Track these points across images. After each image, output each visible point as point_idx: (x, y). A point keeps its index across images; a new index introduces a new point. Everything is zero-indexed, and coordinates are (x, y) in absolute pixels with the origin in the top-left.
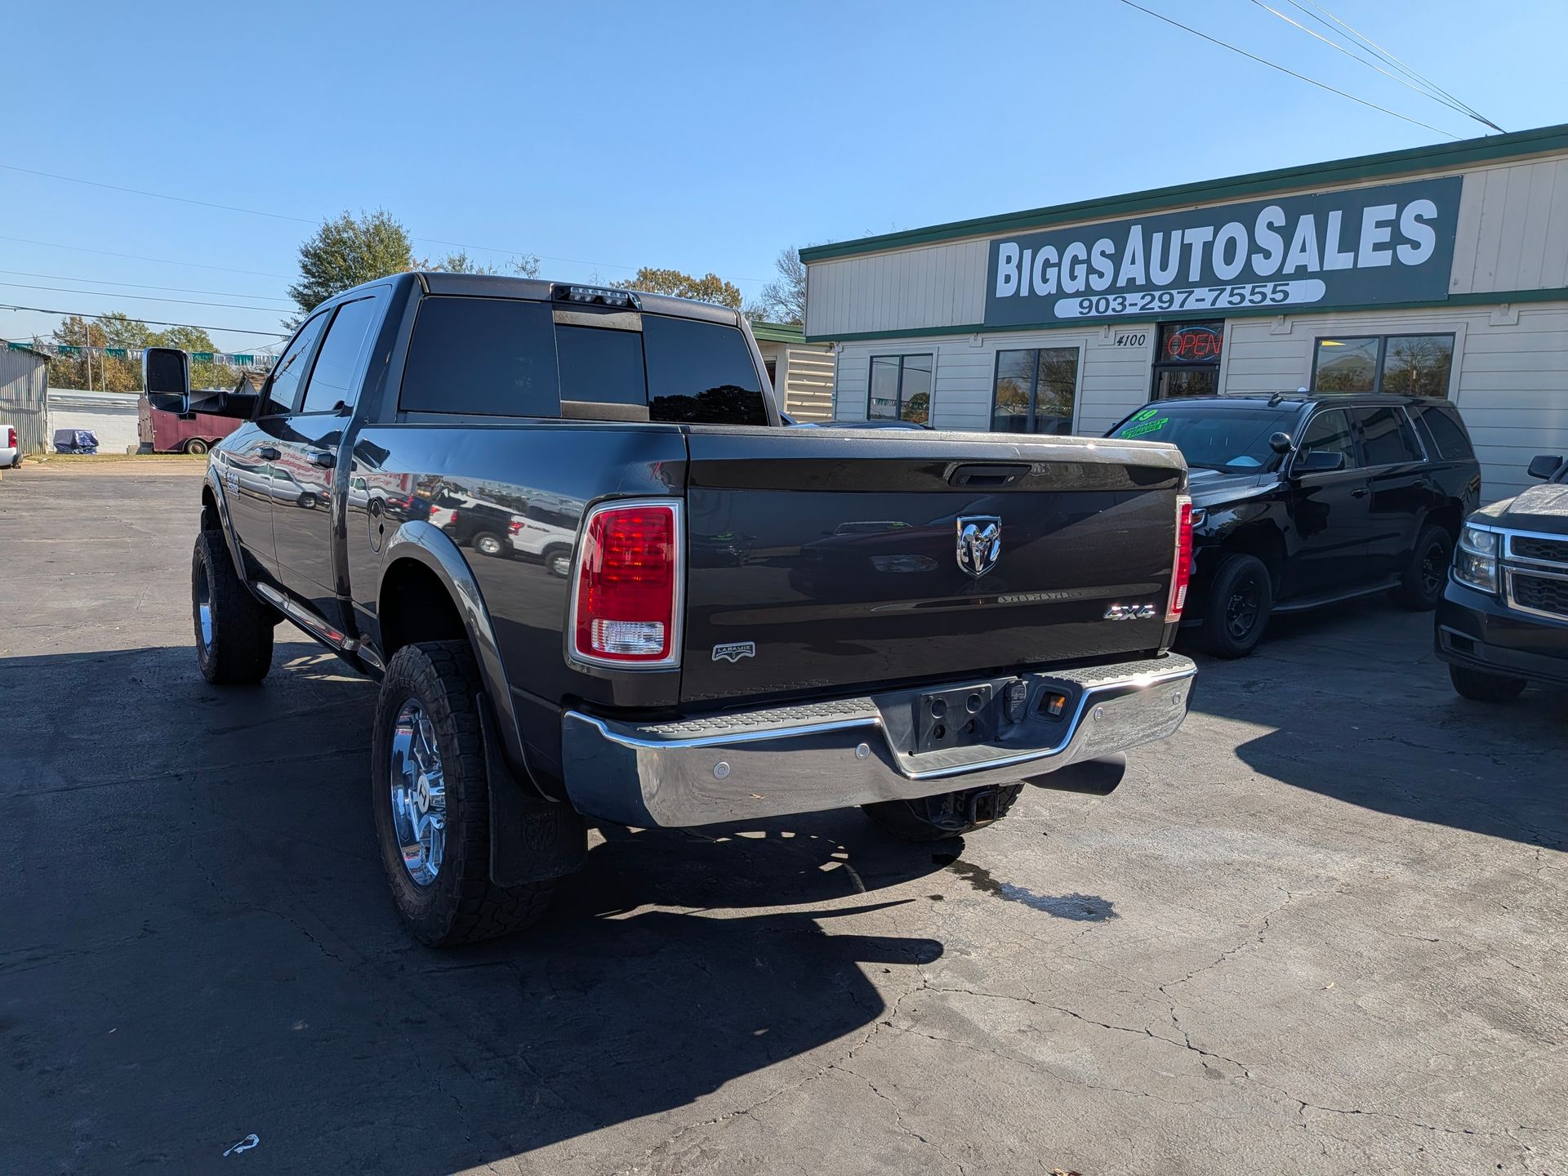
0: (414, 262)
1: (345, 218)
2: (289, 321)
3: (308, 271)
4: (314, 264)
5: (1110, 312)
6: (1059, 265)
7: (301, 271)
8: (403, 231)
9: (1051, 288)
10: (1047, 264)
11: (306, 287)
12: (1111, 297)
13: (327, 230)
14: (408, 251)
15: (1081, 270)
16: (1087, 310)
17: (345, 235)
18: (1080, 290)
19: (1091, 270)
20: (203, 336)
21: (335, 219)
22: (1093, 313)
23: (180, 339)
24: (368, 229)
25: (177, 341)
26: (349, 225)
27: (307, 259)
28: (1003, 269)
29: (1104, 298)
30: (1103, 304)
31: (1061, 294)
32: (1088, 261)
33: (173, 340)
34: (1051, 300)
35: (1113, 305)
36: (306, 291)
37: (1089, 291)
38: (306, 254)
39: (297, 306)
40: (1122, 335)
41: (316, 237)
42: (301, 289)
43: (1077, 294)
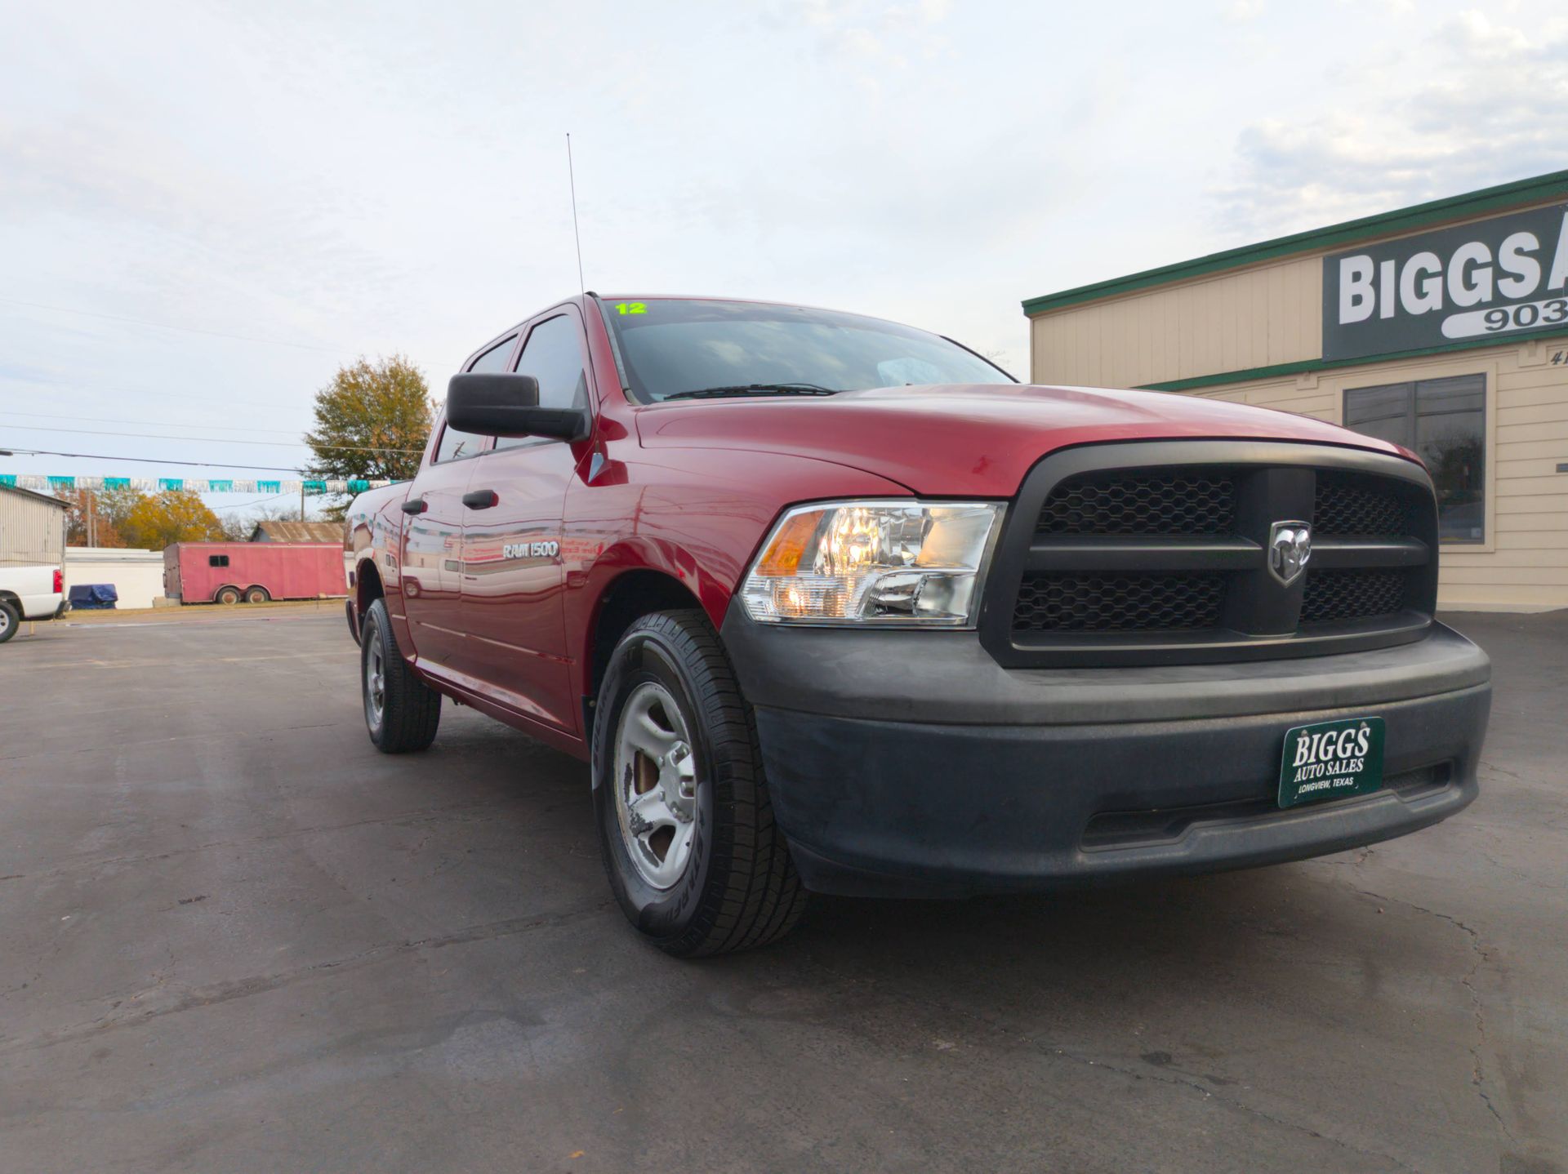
0: (433, 401)
1: (361, 362)
2: (303, 468)
3: (321, 416)
4: (329, 412)
5: (1540, 323)
6: (1444, 274)
7: (315, 417)
8: (419, 372)
9: (1434, 302)
10: (1422, 274)
11: (321, 433)
12: (1540, 305)
13: (342, 376)
14: (425, 391)
15: (1482, 277)
16: (1500, 324)
17: (360, 380)
18: (1484, 300)
19: (1499, 273)
20: (195, 497)
21: (350, 364)
22: (1511, 326)
23: (171, 501)
24: (384, 372)
25: (168, 503)
26: (365, 369)
27: (322, 405)
28: (1347, 289)
29: (1528, 306)
30: (1526, 315)
31: (1450, 307)
32: (1495, 264)
33: (164, 503)
34: (1434, 318)
35: (1543, 312)
36: (320, 438)
37: (1499, 299)
38: (321, 399)
39: (310, 453)
40: (1558, 351)
41: (331, 382)
42: (316, 436)
43: (1480, 306)
